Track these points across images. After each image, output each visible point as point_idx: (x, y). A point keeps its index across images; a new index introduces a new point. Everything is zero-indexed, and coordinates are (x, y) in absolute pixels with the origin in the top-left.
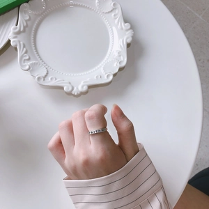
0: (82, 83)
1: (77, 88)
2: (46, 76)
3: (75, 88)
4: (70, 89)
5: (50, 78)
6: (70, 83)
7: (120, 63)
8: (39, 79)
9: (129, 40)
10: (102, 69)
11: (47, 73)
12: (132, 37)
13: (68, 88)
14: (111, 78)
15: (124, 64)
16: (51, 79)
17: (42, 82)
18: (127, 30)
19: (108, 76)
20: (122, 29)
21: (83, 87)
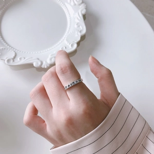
0: (50, 57)
1: (46, 62)
2: (15, 57)
3: (44, 63)
4: (40, 63)
5: (18, 59)
6: (38, 59)
7: (80, 32)
8: (8, 61)
9: (84, 12)
10: (65, 41)
11: (16, 55)
12: (86, 9)
13: (38, 63)
14: (75, 46)
15: (84, 32)
16: (20, 59)
17: (12, 63)
18: (80, 5)
19: (72, 45)
20: (75, 5)
21: (51, 59)
